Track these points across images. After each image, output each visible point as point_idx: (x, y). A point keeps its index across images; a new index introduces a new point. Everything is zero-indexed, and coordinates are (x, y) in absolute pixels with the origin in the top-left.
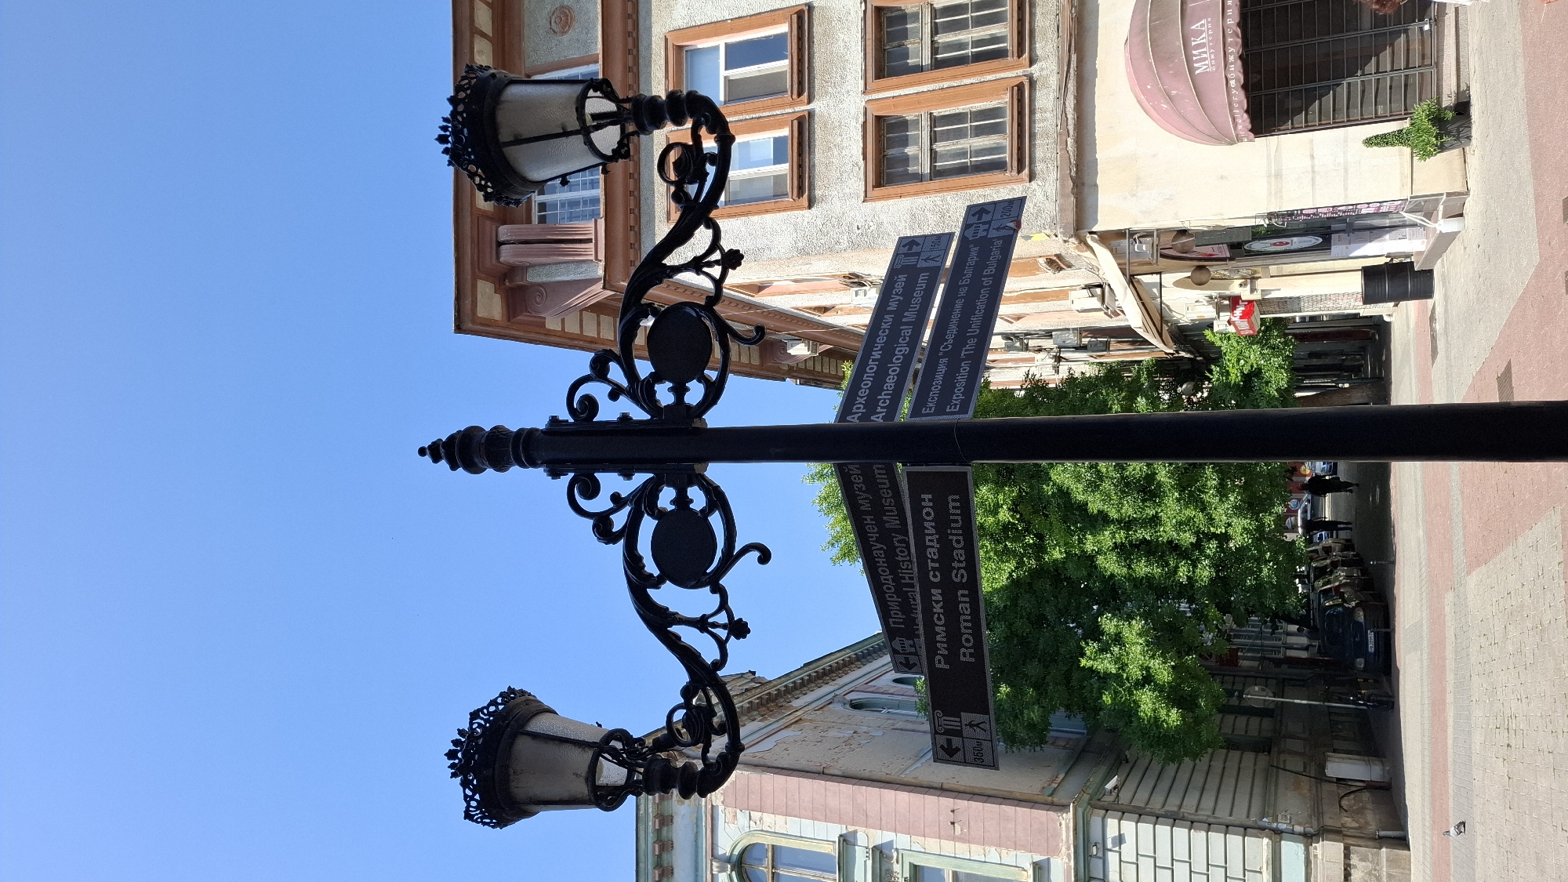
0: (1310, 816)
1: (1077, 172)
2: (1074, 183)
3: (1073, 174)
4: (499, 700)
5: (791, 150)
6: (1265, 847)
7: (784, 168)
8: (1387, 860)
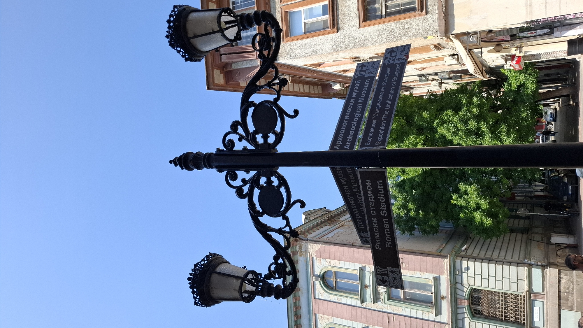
0: (544, 258)
1: (445, 10)
2: (444, 14)
3: (444, 11)
4: (205, 259)
5: (329, 10)
6: (525, 271)
7: (327, 17)
8: (576, 276)
